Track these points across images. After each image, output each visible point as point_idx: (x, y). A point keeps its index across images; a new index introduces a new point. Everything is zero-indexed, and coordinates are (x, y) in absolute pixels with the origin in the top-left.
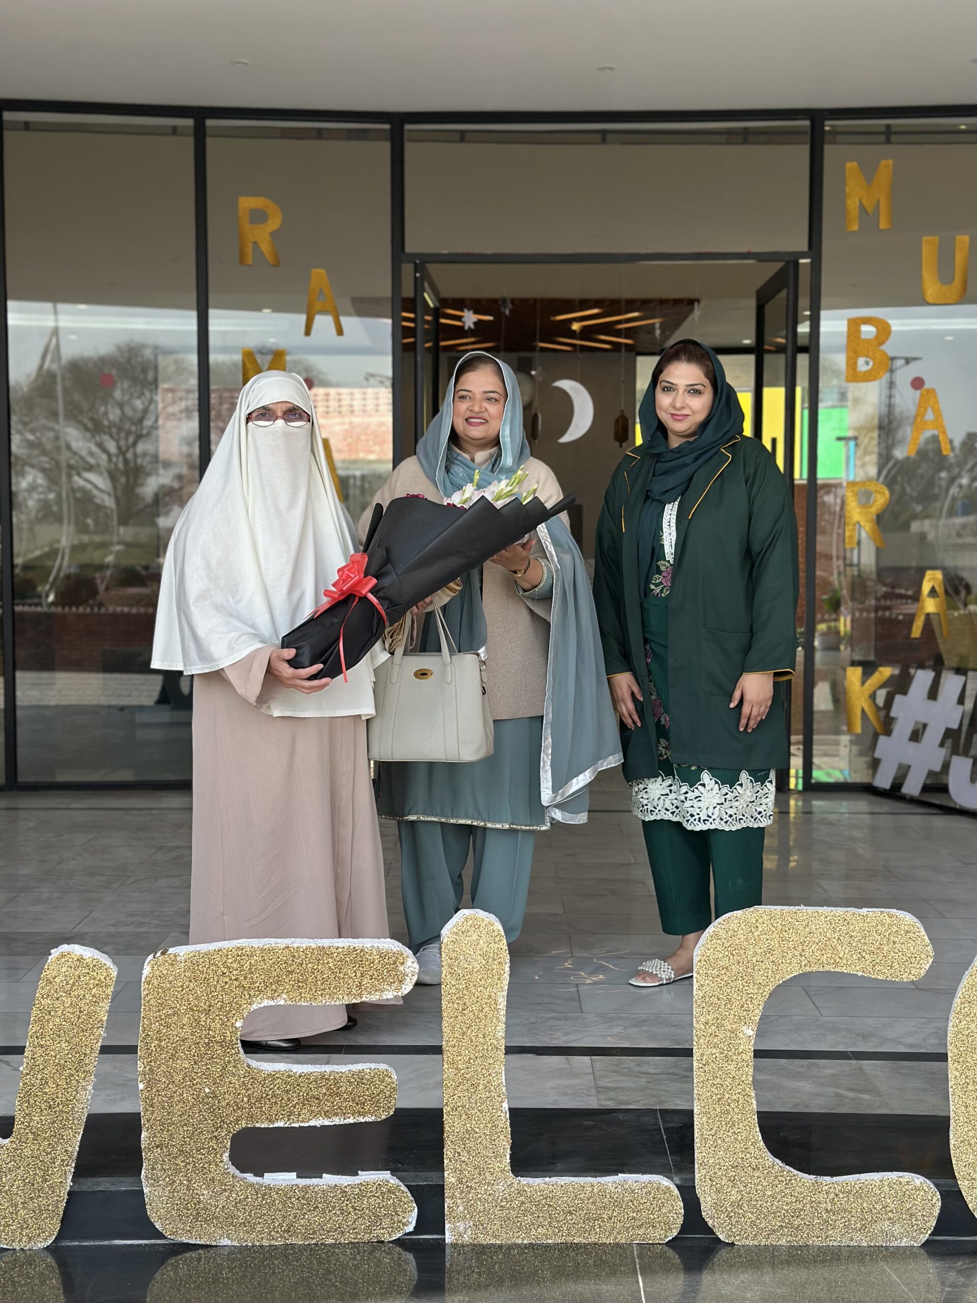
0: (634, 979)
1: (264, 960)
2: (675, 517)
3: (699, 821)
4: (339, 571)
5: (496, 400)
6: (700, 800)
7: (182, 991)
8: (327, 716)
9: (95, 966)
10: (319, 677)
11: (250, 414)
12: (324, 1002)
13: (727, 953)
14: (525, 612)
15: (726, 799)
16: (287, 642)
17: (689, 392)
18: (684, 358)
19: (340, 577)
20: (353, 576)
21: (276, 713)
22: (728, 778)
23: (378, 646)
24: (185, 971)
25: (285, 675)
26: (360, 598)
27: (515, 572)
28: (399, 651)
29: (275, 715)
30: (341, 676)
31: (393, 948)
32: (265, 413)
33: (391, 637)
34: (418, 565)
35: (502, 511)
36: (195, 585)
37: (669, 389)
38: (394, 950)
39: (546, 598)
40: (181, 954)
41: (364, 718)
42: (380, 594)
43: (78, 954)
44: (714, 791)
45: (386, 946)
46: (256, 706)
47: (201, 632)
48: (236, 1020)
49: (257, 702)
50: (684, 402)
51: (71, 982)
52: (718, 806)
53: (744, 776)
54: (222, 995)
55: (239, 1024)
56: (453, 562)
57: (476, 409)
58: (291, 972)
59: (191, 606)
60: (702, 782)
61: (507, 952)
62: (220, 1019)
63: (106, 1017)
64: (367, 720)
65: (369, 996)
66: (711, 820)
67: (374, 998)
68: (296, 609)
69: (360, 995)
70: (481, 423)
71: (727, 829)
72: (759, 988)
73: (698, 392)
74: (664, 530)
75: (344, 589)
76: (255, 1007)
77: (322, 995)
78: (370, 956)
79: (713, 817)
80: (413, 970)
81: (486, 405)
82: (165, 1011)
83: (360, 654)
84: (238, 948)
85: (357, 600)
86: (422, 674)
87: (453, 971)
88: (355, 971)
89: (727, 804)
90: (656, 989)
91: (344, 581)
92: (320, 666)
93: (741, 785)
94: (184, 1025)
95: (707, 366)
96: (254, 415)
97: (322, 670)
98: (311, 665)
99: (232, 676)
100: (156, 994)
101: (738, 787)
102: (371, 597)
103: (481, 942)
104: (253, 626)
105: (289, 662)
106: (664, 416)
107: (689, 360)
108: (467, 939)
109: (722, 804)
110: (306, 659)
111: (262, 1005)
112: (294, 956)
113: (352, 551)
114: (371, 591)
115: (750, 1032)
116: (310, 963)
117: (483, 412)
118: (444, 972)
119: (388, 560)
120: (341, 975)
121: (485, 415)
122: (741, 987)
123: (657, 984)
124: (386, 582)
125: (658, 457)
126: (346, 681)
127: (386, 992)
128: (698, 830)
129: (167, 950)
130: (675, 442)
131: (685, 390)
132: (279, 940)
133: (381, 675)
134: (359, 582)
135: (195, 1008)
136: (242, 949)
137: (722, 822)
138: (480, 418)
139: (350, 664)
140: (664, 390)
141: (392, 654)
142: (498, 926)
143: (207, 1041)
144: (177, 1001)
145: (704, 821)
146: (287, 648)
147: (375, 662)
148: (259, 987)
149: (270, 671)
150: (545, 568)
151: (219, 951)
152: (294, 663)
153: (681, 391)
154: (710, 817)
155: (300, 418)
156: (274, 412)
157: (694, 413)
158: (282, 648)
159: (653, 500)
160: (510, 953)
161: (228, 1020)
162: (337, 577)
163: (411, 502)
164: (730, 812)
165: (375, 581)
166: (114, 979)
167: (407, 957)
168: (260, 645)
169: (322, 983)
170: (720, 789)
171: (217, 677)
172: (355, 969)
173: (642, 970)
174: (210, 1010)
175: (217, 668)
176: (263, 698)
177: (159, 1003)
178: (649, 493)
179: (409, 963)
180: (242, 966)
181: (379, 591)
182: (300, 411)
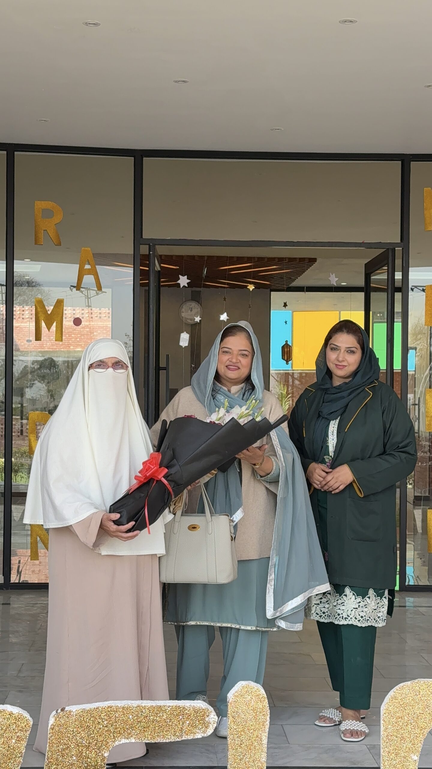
0: (317, 721)
1: (124, 714)
2: (336, 429)
3: (342, 618)
4: (144, 463)
5: (247, 356)
6: (344, 605)
7: (73, 734)
8: (135, 554)
9: (19, 718)
10: (132, 530)
11: (91, 365)
12: (159, 740)
13: (401, 708)
14: (264, 488)
15: (359, 606)
16: (114, 508)
17: (347, 352)
18: (345, 331)
19: (144, 467)
20: (152, 467)
21: (104, 553)
22: (362, 593)
23: (167, 510)
24: (75, 721)
25: (112, 530)
26: (157, 481)
27: (255, 465)
28: (179, 513)
29: (103, 554)
30: (146, 529)
31: (203, 706)
32: (101, 364)
33: (175, 505)
34: (192, 461)
35: (244, 426)
36: (53, 472)
37: (335, 349)
38: (204, 707)
39: (276, 482)
40: (74, 711)
41: (158, 556)
42: (169, 478)
43: (10, 711)
44: (352, 600)
45: (199, 705)
46: (92, 549)
47: (58, 501)
48: (105, 752)
49: (93, 546)
50: (344, 358)
51: (4, 728)
52: (354, 610)
53: (371, 592)
54: (97, 737)
55: (106, 755)
56: (214, 458)
57: (234, 360)
58: (140, 722)
59: (51, 486)
60: (345, 594)
61: (268, 708)
62: (95, 751)
63: (24, 751)
64: (159, 557)
65: (186, 736)
66: (349, 618)
67: (190, 737)
68: (117, 487)
69: (182, 736)
70: (236, 369)
71: (359, 625)
72: (421, 730)
73: (353, 352)
74: (330, 437)
75: (148, 475)
76: (117, 743)
77: (158, 736)
78: (188, 711)
79: (351, 616)
80: (214, 720)
81: (240, 358)
82: (61, 747)
83: (157, 515)
84: (109, 707)
85: (155, 482)
86: (193, 528)
87: (235, 720)
88: (179, 721)
89: (360, 609)
90: (332, 728)
91: (147, 470)
92: (132, 523)
93: (369, 598)
94: (73, 755)
95: (359, 337)
96: (94, 365)
97: (134, 525)
98: (128, 523)
99: (78, 531)
100: (57, 736)
101: (367, 599)
102: (163, 480)
103: (253, 702)
104: (89, 498)
105: (114, 521)
106: (332, 366)
107: (348, 332)
108: (244, 699)
109: (357, 608)
110: (124, 520)
111: (121, 743)
112: (142, 712)
113: (152, 451)
114: (164, 477)
115: (416, 758)
116: (152, 716)
117: (238, 363)
118: (230, 721)
119: (174, 457)
120: (170, 724)
121: (239, 365)
122: (410, 729)
123: (333, 724)
124: (173, 471)
125: (326, 391)
126: (149, 533)
127: (197, 734)
128: (341, 624)
129: (64, 708)
130: (337, 382)
131: (345, 350)
132: (133, 702)
133: (169, 528)
134: (156, 471)
135: (80, 745)
136: (111, 708)
137: (356, 621)
138: (235, 366)
139: (152, 521)
140: (332, 349)
141: (175, 514)
142: (263, 691)
143: (86, 765)
144: (70, 740)
145: (345, 618)
146: (113, 512)
147: (165, 520)
148: (120, 731)
149: (102, 527)
150: (274, 463)
151: (97, 708)
152: (117, 523)
153: (342, 351)
154: (349, 616)
155: (122, 367)
156: (106, 363)
157: (349, 365)
158: (110, 512)
159: (323, 418)
160: (270, 709)
161: (100, 752)
162: (141, 467)
163: (188, 420)
164: (362, 614)
165: (166, 470)
166: (31, 726)
167: (211, 712)
168: (95, 511)
169: (159, 729)
170: (356, 599)
171: (67, 530)
172: (179, 719)
173: (323, 715)
174: (89, 746)
175: (68, 525)
176: (96, 545)
177: (59, 742)
178: (320, 413)
179: (212, 716)
180: (110, 718)
181: (168, 476)
182: (122, 363)
